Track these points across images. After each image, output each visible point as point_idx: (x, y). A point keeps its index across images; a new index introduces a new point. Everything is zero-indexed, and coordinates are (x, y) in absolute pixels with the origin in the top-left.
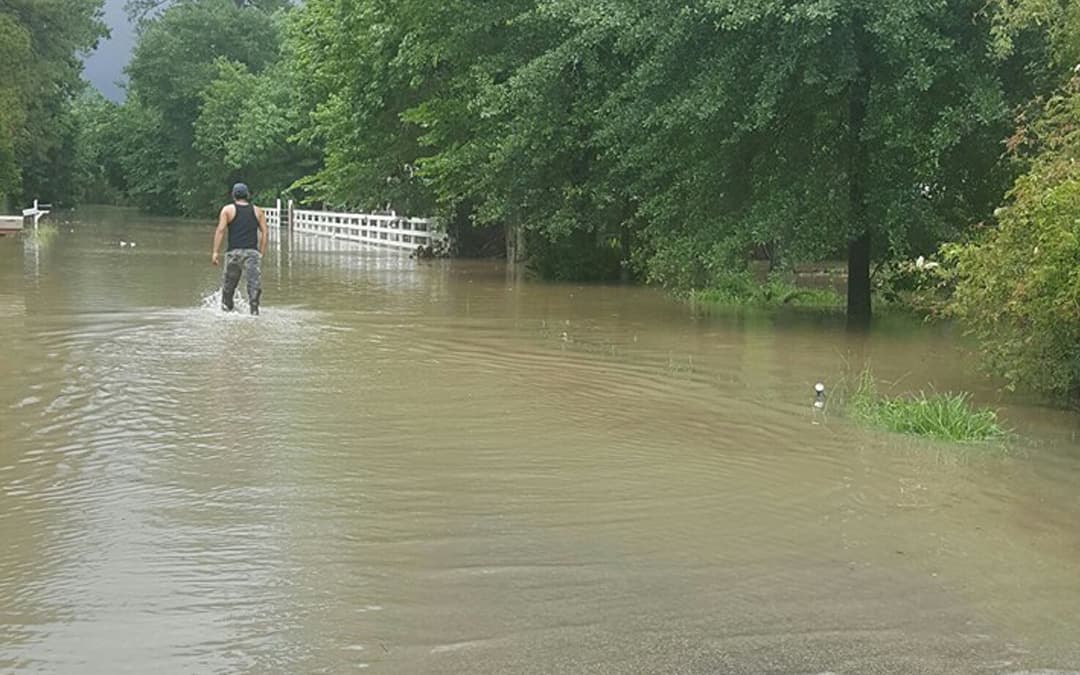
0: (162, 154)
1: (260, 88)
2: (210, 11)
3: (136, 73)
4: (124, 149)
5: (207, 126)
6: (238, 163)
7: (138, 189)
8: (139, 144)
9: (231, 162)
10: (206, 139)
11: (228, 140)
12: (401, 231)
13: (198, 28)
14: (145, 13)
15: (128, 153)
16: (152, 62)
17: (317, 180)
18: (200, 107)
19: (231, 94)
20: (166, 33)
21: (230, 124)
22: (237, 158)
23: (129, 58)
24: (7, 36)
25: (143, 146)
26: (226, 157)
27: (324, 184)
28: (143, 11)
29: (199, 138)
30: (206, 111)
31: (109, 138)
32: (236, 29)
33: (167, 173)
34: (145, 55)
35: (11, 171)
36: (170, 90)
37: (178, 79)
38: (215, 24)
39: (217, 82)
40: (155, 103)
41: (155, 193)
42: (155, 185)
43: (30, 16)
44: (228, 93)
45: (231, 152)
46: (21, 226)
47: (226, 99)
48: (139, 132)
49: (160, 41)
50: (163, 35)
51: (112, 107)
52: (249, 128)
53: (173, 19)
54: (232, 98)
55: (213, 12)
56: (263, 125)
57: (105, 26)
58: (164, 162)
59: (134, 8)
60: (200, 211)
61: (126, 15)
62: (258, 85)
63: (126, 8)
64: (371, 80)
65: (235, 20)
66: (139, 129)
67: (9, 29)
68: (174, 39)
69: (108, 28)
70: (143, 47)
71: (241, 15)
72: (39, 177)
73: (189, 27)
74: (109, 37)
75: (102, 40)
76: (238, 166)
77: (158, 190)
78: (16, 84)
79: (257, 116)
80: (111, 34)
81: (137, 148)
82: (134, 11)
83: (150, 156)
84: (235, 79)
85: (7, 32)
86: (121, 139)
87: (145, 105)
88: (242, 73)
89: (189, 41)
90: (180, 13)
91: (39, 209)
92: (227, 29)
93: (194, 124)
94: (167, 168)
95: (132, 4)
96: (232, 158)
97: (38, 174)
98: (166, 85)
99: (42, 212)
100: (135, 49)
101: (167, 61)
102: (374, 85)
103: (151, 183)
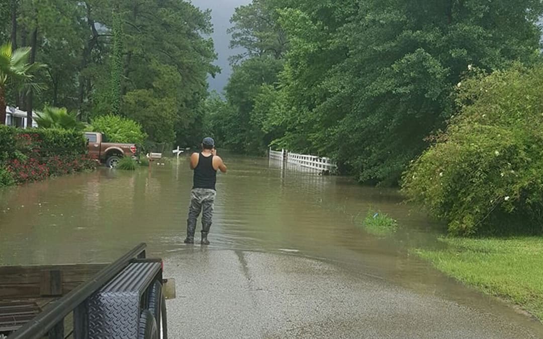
0: (240, 126)
1: (279, 97)
2: (263, 61)
3: (230, 89)
4: (224, 123)
5: (255, 114)
6: (267, 131)
7: (228, 142)
8: (230, 121)
9: (264, 131)
10: (255, 120)
11: (263, 121)
12: (318, 163)
13: (256, 69)
14: (237, 61)
15: (225, 125)
16: (236, 85)
17: (282, 141)
18: (253, 106)
19: (267, 100)
20: (243, 72)
21: (265, 113)
22: (267, 129)
23: (226, 83)
24: (171, 76)
25: (232, 122)
26: (262, 128)
27: (285, 142)
28: (236, 60)
29: (252, 119)
30: (256, 107)
31: (217, 118)
32: (274, 70)
33: (242, 134)
34: (233, 81)
35: (171, 133)
36: (243, 98)
37: (246, 93)
38: (264, 68)
39: (261, 95)
40: (236, 103)
41: (235, 144)
42: (235, 140)
43: (183, 67)
44: (265, 100)
45: (264, 126)
46: (160, 157)
47: (264, 102)
48: (231, 116)
49: (240, 75)
50: (241, 73)
51: (219, 104)
52: (272, 116)
53: (246, 65)
54: (267, 102)
55: (264, 62)
56: (278, 115)
57: (219, 68)
58: (241, 129)
59: (232, 59)
60: (254, 152)
61: (229, 62)
62: (278, 96)
63: (229, 59)
64: (304, 100)
65: (273, 65)
66: (231, 114)
67: (173, 73)
68: (246, 74)
69: (220, 68)
70: (232, 78)
71: (277, 63)
72: (186, 135)
73: (253, 69)
74: (220, 73)
75: (217, 74)
76: (267, 132)
77: (237, 142)
78: (174, 96)
79: (276, 110)
80: (221, 71)
81: (229, 123)
82: (232, 60)
83: (235, 126)
84: (269, 94)
85: (172, 75)
86: (222, 119)
87: (232, 104)
88: (272, 91)
89: (253, 75)
90: (250, 62)
91: (180, 150)
92: (270, 70)
93: (250, 113)
94: (241, 132)
95: (231, 58)
96: (264, 129)
97: (186, 133)
98: (241, 95)
99: (180, 152)
100: (229, 79)
101: (243, 84)
102: (305, 102)
103: (234, 139)
